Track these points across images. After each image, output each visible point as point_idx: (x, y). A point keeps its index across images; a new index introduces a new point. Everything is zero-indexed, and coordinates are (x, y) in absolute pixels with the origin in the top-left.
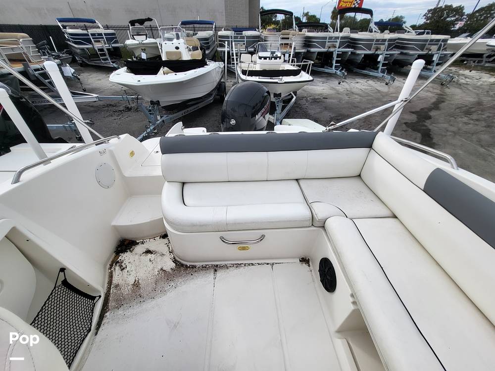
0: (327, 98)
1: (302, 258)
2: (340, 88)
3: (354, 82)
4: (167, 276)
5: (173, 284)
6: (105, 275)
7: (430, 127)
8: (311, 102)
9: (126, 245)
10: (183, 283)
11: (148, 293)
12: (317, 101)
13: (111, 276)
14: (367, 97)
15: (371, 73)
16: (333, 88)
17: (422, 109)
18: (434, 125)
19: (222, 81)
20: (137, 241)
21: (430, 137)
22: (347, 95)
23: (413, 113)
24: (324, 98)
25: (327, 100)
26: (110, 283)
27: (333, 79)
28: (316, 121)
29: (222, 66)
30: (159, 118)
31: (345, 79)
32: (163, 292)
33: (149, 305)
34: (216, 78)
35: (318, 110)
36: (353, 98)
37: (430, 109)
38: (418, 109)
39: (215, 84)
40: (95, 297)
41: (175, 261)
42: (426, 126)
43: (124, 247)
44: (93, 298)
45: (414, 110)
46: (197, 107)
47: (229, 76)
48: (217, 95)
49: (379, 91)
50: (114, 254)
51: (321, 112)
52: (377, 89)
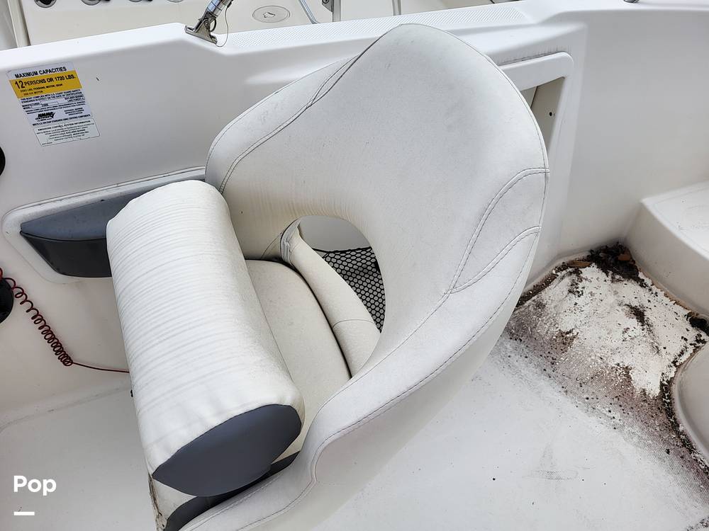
4: (622, 391)
6: (544, 269)
11: (567, 373)
13: (548, 282)
20: (641, 275)
26: (538, 289)
41: (666, 387)
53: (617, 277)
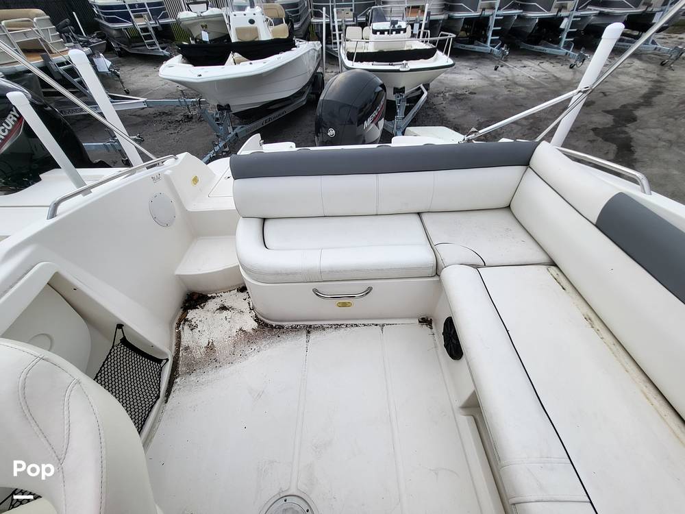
0: (475, 93)
1: (422, 319)
2: (497, 76)
3: (519, 65)
4: (247, 338)
5: (255, 347)
6: (171, 335)
7: (633, 134)
8: (451, 101)
9: (194, 300)
10: (268, 346)
11: (225, 357)
12: (460, 97)
13: (179, 337)
14: (537, 90)
15: (548, 50)
16: (487, 77)
17: (624, 106)
18: (640, 131)
19: (319, 70)
20: (209, 296)
21: (631, 150)
22: (506, 87)
23: (608, 112)
24: (471, 93)
25: (476, 96)
26: (178, 345)
27: (488, 62)
28: (457, 129)
29: (318, 48)
30: (230, 129)
31: (505, 61)
32: (243, 356)
33: (226, 371)
34: (310, 67)
35: (461, 112)
36: (516, 91)
37: (637, 106)
38: (617, 107)
39: (309, 76)
40: (162, 360)
41: (257, 320)
42: (625, 133)
43: (193, 302)
44: (159, 361)
45: (609, 108)
46: (283, 113)
47: (329, 63)
48: (311, 93)
49: (557, 79)
50: (181, 311)
51: (465, 115)
52: (555, 77)
53: (202, 305)
